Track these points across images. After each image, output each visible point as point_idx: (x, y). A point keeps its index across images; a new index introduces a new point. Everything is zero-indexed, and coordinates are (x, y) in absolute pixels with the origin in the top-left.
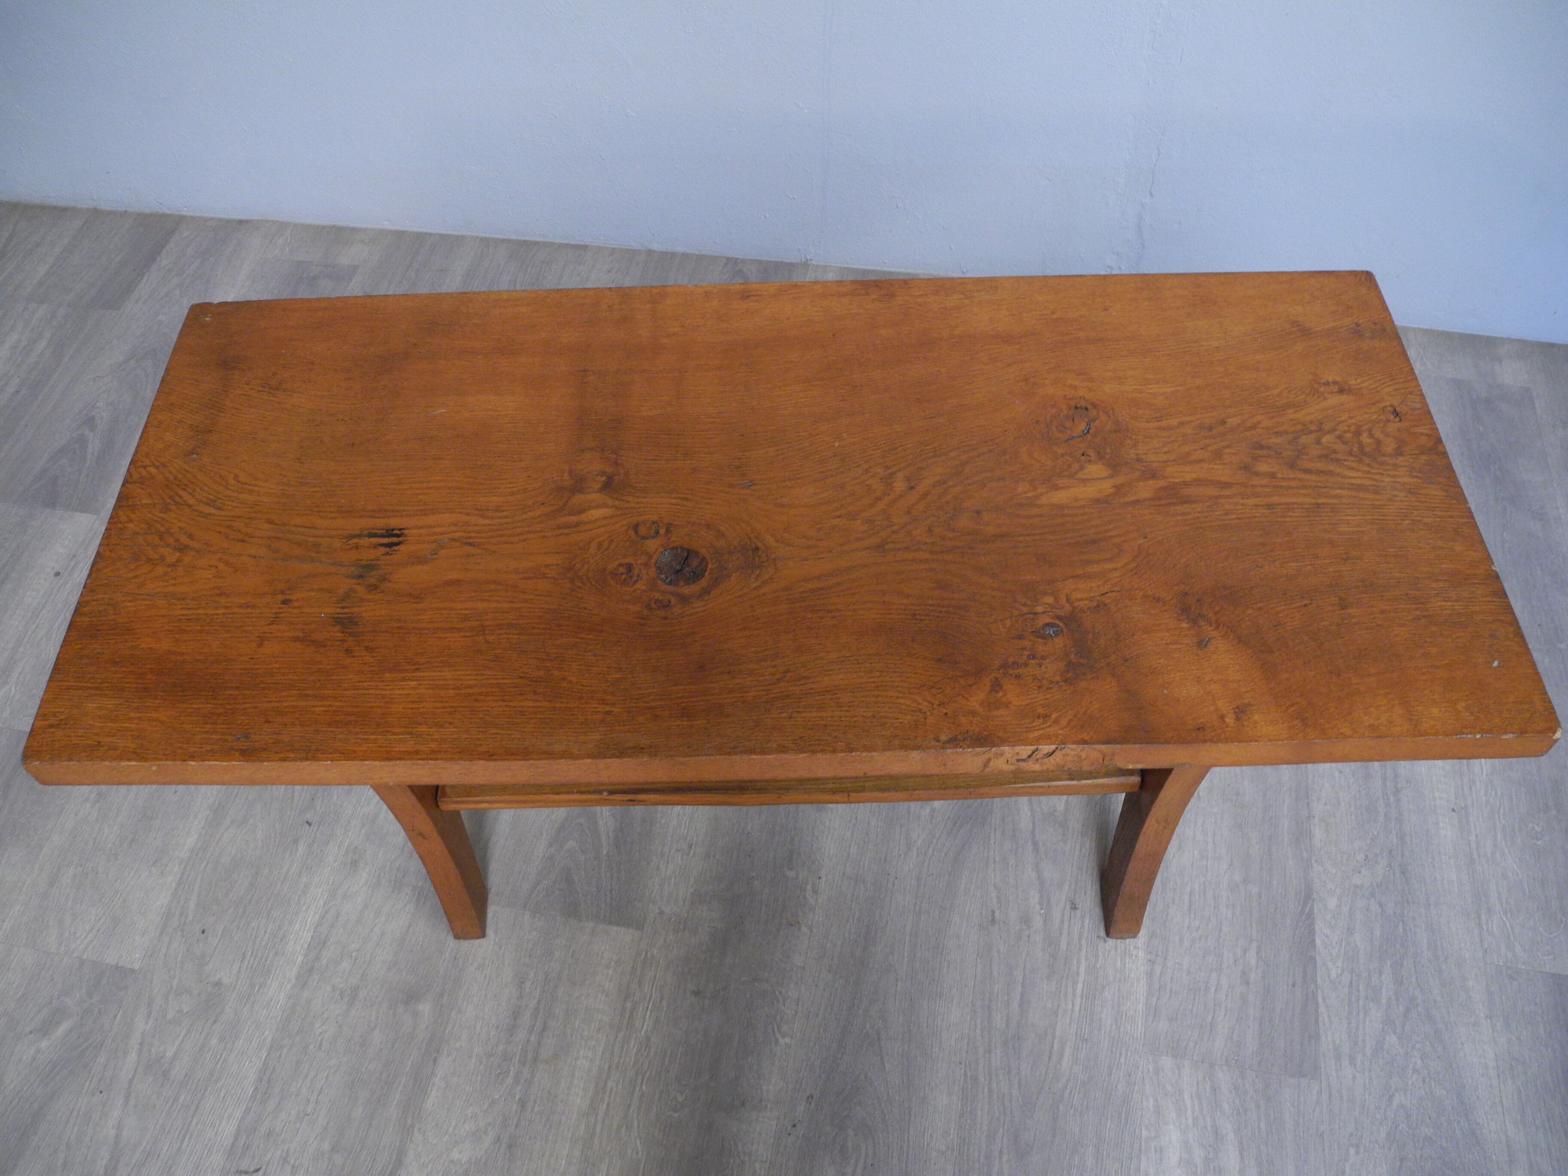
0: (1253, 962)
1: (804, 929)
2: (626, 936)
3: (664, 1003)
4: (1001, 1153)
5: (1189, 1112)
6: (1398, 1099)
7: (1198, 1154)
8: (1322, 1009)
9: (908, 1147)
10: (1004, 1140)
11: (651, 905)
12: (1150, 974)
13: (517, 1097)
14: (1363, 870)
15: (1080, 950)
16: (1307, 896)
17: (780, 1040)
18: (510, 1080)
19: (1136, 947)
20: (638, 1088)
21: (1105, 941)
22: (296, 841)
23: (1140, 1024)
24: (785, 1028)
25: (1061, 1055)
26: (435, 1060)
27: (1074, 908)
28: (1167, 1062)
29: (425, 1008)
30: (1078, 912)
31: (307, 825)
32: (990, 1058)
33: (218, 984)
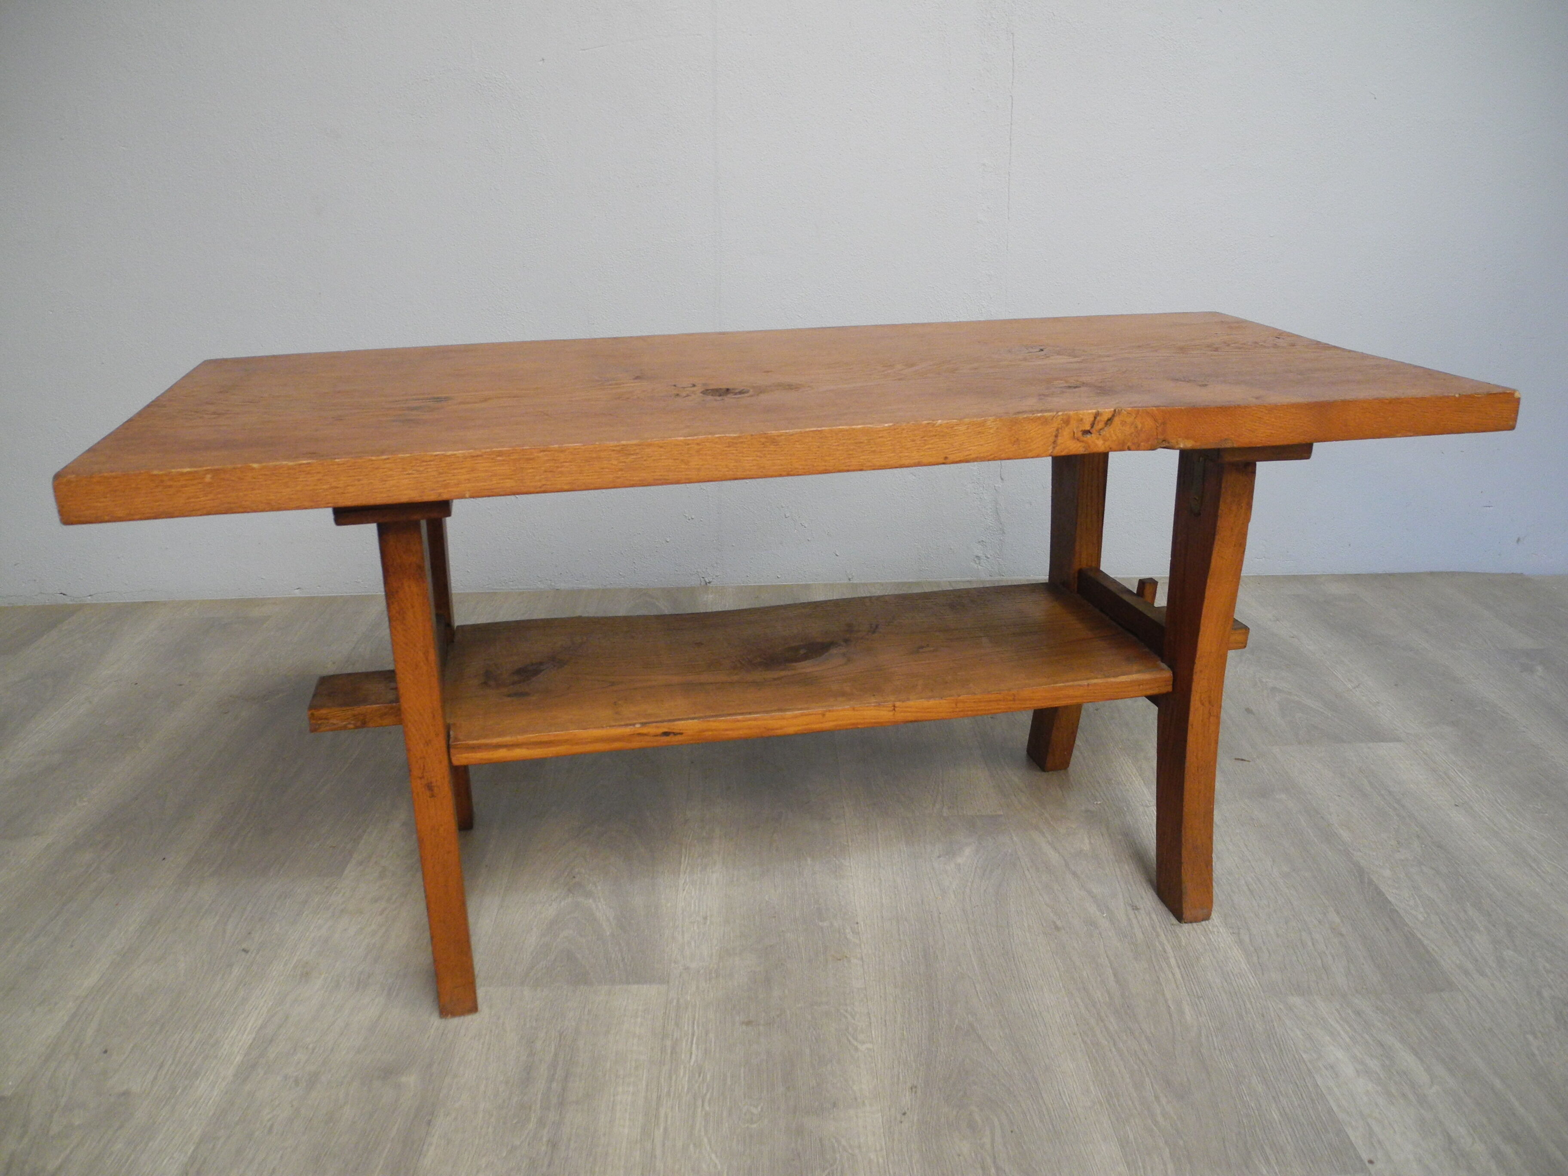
0: (1337, 920)
1: (854, 961)
2: (651, 992)
3: (712, 1036)
4: (1157, 1098)
5: (1342, 1033)
6: (1546, 993)
7: (1374, 1064)
8: (1426, 942)
9: (1048, 1109)
10: (1155, 1086)
11: (673, 965)
12: (1241, 942)
13: (545, 1139)
14: (1400, 850)
15: (1158, 935)
16: (1360, 873)
17: (859, 1046)
18: (532, 1125)
19: (1213, 926)
20: (699, 1110)
21: (1181, 927)
22: (230, 965)
23: (1251, 977)
24: (861, 1037)
25: (1182, 1013)
26: (429, 1123)
27: (1135, 908)
28: (1296, 1000)
29: (411, 1080)
30: (1142, 911)
31: (243, 953)
32: (1105, 1025)
33: (126, 1094)
